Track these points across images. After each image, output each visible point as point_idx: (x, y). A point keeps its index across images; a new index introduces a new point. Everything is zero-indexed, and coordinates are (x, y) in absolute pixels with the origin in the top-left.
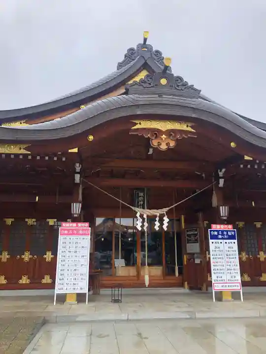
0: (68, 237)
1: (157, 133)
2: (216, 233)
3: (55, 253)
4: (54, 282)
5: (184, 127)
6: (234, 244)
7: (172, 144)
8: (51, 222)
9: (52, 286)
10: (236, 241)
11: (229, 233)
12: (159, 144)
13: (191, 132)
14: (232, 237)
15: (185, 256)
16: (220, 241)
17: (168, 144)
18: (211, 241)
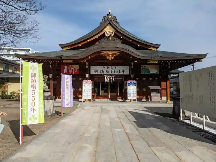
0: (85, 84)
1: (108, 55)
2: (130, 83)
3: (82, 88)
4: (82, 97)
5: (116, 52)
6: (135, 86)
7: (113, 58)
8: (80, 79)
9: (81, 98)
10: (136, 85)
11: (134, 83)
12: (109, 58)
13: (118, 54)
14: (135, 84)
15: (123, 90)
16: (131, 85)
17: (111, 58)
18: (128, 85)
